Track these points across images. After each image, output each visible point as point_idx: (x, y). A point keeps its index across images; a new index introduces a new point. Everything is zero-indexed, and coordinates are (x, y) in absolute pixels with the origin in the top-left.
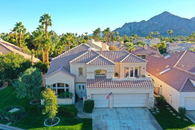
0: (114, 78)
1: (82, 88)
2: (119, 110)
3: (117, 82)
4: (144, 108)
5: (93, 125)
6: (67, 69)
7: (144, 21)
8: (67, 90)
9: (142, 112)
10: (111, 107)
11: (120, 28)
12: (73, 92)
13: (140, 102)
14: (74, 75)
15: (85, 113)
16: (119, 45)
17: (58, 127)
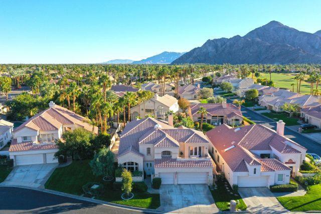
0: (179, 158)
1: (149, 165)
2: (182, 187)
3: (181, 162)
4: (204, 185)
5: (161, 199)
6: (136, 149)
7: (238, 36)
8: (137, 168)
9: (202, 188)
10: (176, 183)
11: (198, 48)
12: (142, 170)
13: (201, 180)
14: (142, 155)
15: (153, 189)
16: (193, 90)
17: (133, 200)
